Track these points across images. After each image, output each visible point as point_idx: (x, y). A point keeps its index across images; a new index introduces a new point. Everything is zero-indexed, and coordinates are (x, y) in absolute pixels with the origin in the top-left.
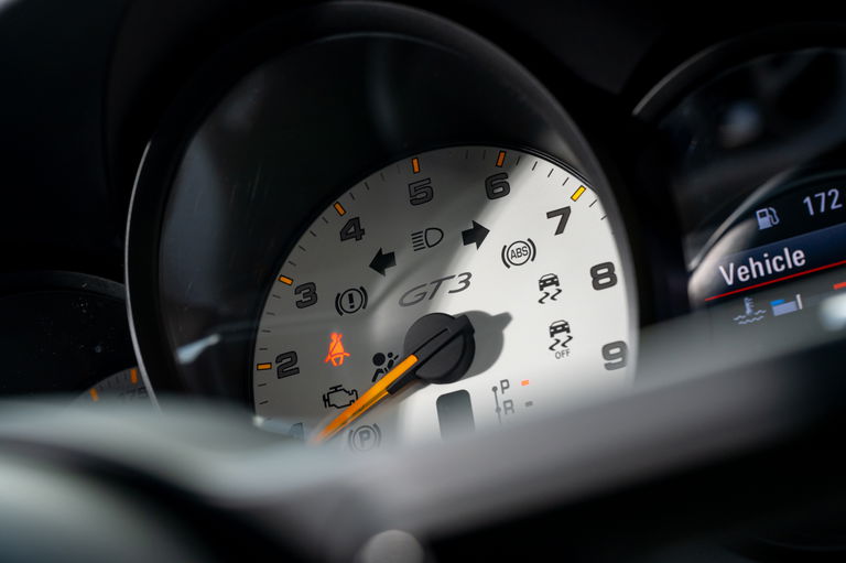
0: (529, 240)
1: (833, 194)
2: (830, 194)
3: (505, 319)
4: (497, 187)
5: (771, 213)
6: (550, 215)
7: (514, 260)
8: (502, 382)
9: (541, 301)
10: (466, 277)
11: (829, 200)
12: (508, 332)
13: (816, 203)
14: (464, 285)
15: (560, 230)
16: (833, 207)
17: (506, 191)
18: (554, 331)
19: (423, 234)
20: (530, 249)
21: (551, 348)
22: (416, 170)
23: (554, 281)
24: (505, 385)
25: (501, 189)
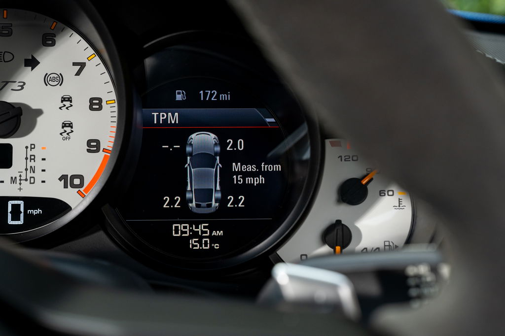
0: (60, 74)
1: (214, 93)
2: (212, 92)
3: (39, 112)
4: (49, 40)
5: (183, 93)
6: (74, 64)
7: (50, 82)
8: (31, 145)
9: (60, 108)
10: (22, 84)
11: (212, 95)
12: (40, 120)
13: (205, 95)
14: (20, 88)
15: (78, 74)
16: (212, 99)
17: (53, 44)
18: (64, 125)
19: (3, 54)
20: (60, 80)
21: (61, 134)
22: (5, 16)
23: (70, 99)
24: (33, 147)
25: (51, 42)
